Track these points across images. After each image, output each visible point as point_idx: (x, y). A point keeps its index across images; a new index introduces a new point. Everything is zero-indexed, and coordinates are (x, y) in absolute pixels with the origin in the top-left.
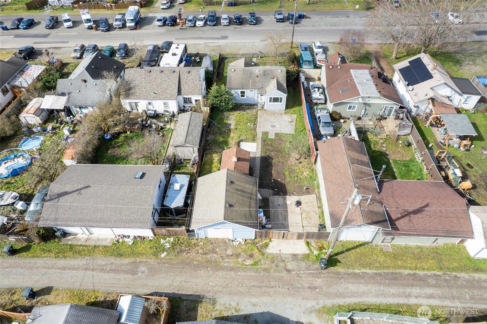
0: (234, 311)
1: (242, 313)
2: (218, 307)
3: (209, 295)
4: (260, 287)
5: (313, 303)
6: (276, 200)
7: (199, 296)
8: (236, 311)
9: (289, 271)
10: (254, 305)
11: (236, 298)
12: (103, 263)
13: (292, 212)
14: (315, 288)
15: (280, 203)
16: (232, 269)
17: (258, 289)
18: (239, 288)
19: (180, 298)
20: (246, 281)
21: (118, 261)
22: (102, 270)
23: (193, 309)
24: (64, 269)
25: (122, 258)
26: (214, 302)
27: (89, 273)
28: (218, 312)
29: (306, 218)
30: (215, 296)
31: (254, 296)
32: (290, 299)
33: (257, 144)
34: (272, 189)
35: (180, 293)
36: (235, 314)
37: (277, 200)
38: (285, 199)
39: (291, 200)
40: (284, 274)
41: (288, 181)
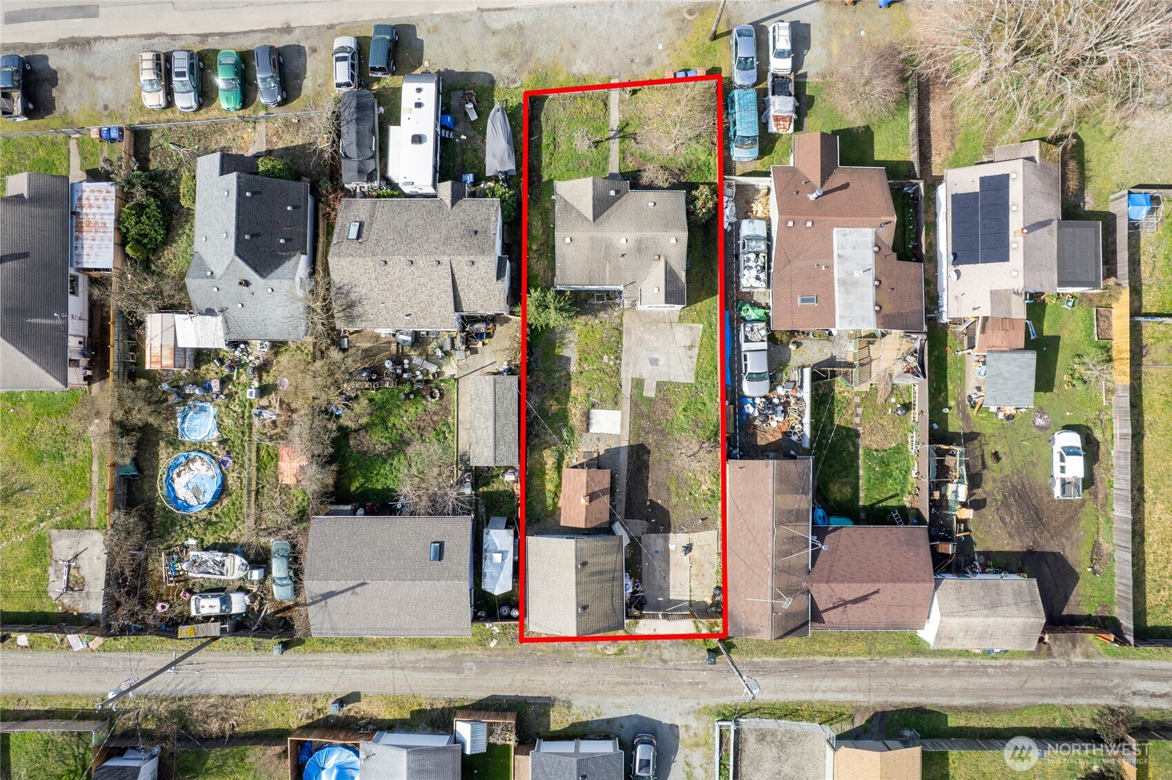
0: (594, 715)
1: (604, 717)
2: (574, 710)
3: (562, 696)
4: (626, 684)
5: (693, 703)
6: (652, 542)
7: (549, 698)
8: (597, 715)
9: (664, 661)
10: (619, 707)
11: (596, 698)
12: (413, 659)
13: (676, 565)
14: (698, 684)
15: (658, 549)
16: (589, 661)
17: (624, 687)
18: (600, 687)
19: (526, 702)
20: (608, 678)
21: (432, 655)
22: (415, 669)
23: (544, 714)
24: (363, 667)
25: (436, 650)
26: (569, 706)
27: (397, 672)
28: (575, 717)
29: (697, 575)
30: (570, 698)
31: (619, 695)
32: (663, 698)
33: (622, 414)
34: (647, 520)
35: (524, 695)
36: (596, 718)
37: (654, 541)
38: (666, 540)
39: (676, 541)
40: (659, 665)
41: (675, 504)
